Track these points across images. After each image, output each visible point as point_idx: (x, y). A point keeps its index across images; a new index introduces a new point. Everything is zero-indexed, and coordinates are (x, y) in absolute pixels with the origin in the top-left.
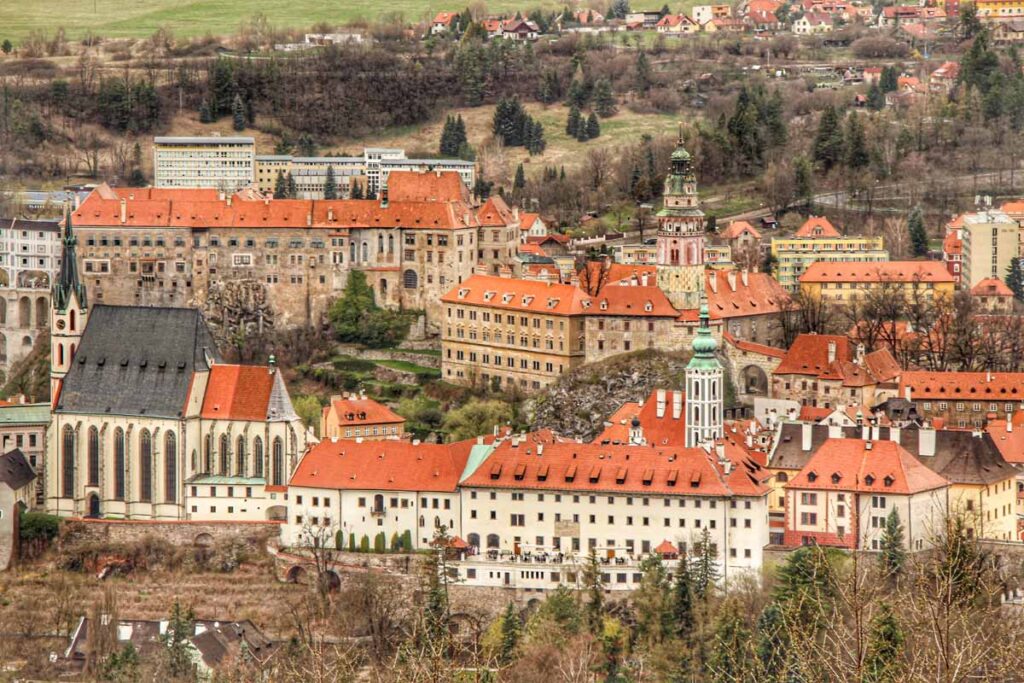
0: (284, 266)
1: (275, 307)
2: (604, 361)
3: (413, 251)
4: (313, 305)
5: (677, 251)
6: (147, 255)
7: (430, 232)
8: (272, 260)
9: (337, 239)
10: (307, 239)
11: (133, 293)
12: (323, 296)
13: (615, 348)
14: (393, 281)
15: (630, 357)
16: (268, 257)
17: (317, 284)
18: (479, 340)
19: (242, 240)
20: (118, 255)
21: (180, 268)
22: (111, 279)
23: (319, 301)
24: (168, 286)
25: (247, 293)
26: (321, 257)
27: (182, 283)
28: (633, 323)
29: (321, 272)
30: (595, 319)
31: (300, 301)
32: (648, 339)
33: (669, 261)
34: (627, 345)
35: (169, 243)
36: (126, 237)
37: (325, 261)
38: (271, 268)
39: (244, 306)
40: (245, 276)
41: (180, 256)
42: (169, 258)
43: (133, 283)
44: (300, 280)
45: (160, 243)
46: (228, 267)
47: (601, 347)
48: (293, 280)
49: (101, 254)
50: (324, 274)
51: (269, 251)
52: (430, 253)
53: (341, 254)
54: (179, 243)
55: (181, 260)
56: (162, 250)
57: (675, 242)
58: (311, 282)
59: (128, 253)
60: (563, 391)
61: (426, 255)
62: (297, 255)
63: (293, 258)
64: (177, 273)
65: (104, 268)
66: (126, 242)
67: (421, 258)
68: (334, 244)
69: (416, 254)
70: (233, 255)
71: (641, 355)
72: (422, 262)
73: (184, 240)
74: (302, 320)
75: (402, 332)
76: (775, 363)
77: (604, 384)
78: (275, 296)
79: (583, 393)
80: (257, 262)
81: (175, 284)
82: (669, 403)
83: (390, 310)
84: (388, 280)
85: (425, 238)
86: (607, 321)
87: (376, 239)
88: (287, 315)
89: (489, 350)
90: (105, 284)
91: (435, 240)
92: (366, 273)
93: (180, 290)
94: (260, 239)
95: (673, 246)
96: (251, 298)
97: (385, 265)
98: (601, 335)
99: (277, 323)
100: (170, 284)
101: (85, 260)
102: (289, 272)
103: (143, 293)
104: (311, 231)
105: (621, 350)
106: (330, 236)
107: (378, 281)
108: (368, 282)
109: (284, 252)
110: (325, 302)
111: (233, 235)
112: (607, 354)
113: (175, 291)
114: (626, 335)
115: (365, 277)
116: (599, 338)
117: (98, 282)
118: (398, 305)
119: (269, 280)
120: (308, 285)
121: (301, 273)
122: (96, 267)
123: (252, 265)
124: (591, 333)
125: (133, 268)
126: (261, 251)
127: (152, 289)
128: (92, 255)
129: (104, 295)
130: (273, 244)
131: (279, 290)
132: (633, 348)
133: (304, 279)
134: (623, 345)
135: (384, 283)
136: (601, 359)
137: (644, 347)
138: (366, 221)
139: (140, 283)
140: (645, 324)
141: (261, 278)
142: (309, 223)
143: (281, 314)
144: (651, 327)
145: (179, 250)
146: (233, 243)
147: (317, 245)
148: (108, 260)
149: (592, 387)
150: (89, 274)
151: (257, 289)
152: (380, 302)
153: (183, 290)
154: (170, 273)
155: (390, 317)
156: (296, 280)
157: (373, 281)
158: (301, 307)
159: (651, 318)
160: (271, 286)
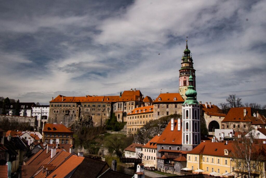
0: (96, 111)
1: (94, 121)
2: (159, 119)
3: (126, 107)
4: (102, 120)
5: (186, 81)
6: (67, 109)
7: (130, 102)
8: (94, 110)
9: (109, 104)
10: (102, 105)
11: (63, 118)
12: (105, 119)
13: (163, 114)
14: (121, 115)
15: (168, 117)
16: (93, 109)
17: (104, 116)
18: (134, 124)
19: (87, 105)
20: (61, 109)
21: (74, 112)
22: (59, 114)
24: (71, 116)
25: (87, 117)
26: (105, 109)
27: (74, 115)
28: (170, 105)
29: (104, 113)
30: (157, 105)
31: (99, 120)
32: (175, 111)
33: (183, 85)
34: (168, 113)
35: (72, 106)
36: (63, 105)
37: (105, 110)
38: (93, 112)
39: (86, 120)
40: (87, 114)
41: (74, 109)
42: (71, 110)
43: (63, 115)
44: (100, 115)
45: (70, 106)
46: (84, 112)
47: (158, 114)
48: (98, 115)
49: (57, 109)
50: (105, 113)
51: (93, 107)
52: (130, 107)
53: (109, 108)
54: (74, 106)
55: (74, 110)
56: (70, 108)
57: (185, 78)
58: (102, 115)
59: (63, 108)
60: (145, 130)
61: (129, 108)
62: (99, 109)
63: (98, 109)
64: (73, 113)
65: (58, 112)
66: (63, 106)
67: (128, 109)
68: (108, 106)
69: (127, 108)
70: (85, 109)
71: (172, 116)
72: (128, 110)
73: (75, 105)
74: (100, 124)
75: (122, 127)
77: (158, 126)
78: (94, 118)
79: (151, 130)
80: (90, 110)
81: (72, 116)
83: (120, 122)
84: (120, 115)
85: (129, 103)
86: (161, 105)
87: (118, 105)
88: (96, 123)
89: (136, 126)
90: (58, 115)
91: (131, 104)
92: (115, 113)
93: (73, 117)
94: (91, 105)
95: (184, 79)
96: (88, 119)
97: (119, 111)
98: (159, 110)
99: (94, 125)
100: (71, 115)
101: (54, 110)
102: (97, 113)
103: (65, 118)
104: (103, 103)
105: (165, 115)
106: (107, 104)
107: (118, 115)
108: (116, 115)
109: (97, 108)
110: (105, 120)
111: (85, 104)
112: (161, 116)
113: (72, 117)
114: (167, 110)
115: (115, 114)
116: (158, 111)
117: (56, 115)
118: (122, 121)
119: (93, 115)
120: (102, 116)
121: (100, 113)
122: (56, 111)
123: (89, 111)
124: (155, 109)
125: (64, 112)
126: (91, 107)
127: (67, 117)
128: (55, 109)
129: (57, 118)
130: (94, 106)
131: (95, 117)
132: (170, 114)
133: (101, 114)
134: (166, 113)
135: (119, 115)
136: (158, 118)
137: (173, 113)
138: (115, 100)
139: (65, 115)
140: (174, 105)
141: (91, 114)
142: (102, 101)
143: (95, 123)
144: (176, 107)
145: (74, 107)
146: (85, 106)
147: (104, 106)
148: (59, 110)
149: (154, 128)
150: (55, 113)
151: (89, 117)
152: (118, 120)
153: (74, 117)
154: (71, 113)
155: (119, 123)
156: (99, 114)
157: (117, 115)
158: (100, 121)
159: (176, 103)
160: (93, 116)
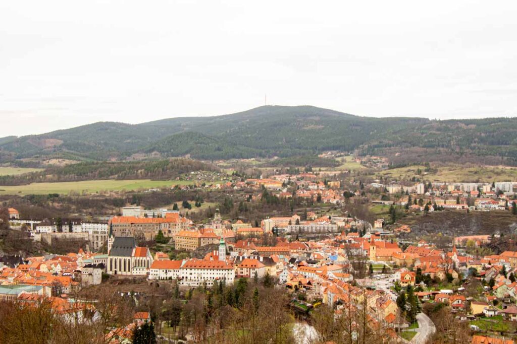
0: (147, 230)
1: (146, 237)
2: (204, 246)
3: (170, 227)
6: (123, 228)
9: (157, 225)
11: (121, 235)
14: (167, 232)
15: (209, 245)
16: (145, 228)
17: (153, 233)
18: (182, 242)
19: (140, 225)
20: (118, 228)
21: (129, 230)
23: (153, 236)
28: (209, 239)
30: (203, 238)
32: (212, 242)
33: (215, 228)
37: (155, 229)
38: (145, 230)
39: (140, 237)
40: (140, 232)
41: (129, 228)
42: (127, 229)
46: (137, 230)
50: (154, 231)
53: (157, 227)
54: (129, 226)
56: (126, 227)
59: (120, 228)
60: (197, 251)
63: (149, 228)
66: (119, 226)
67: (172, 228)
70: (138, 228)
71: (211, 245)
74: (150, 239)
75: (168, 241)
76: (234, 246)
77: (204, 250)
78: (146, 235)
82: (216, 253)
85: (172, 224)
86: (205, 239)
87: (163, 225)
88: (148, 238)
89: (184, 244)
91: (174, 225)
95: (216, 225)
96: (142, 235)
97: (165, 229)
99: (146, 240)
100: (127, 233)
101: (113, 229)
104: (152, 223)
105: (207, 244)
106: (155, 224)
109: (147, 227)
110: (155, 236)
111: (138, 224)
112: (205, 244)
114: (208, 241)
116: (203, 242)
117: (115, 233)
118: (167, 236)
123: (142, 229)
125: (121, 230)
126: (143, 227)
127: (124, 234)
129: (117, 235)
130: (145, 226)
133: (151, 232)
135: (165, 233)
139: (122, 233)
141: (143, 232)
144: (213, 240)
146: (138, 226)
147: (153, 226)
149: (202, 250)
150: (114, 231)
152: (164, 235)
153: (129, 234)
154: (127, 231)
155: (166, 238)
156: (149, 232)
157: (163, 232)
158: (150, 237)
159: (212, 238)
160: (145, 233)
